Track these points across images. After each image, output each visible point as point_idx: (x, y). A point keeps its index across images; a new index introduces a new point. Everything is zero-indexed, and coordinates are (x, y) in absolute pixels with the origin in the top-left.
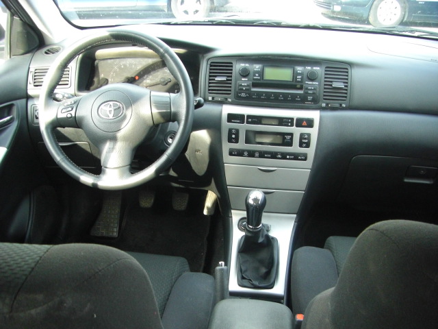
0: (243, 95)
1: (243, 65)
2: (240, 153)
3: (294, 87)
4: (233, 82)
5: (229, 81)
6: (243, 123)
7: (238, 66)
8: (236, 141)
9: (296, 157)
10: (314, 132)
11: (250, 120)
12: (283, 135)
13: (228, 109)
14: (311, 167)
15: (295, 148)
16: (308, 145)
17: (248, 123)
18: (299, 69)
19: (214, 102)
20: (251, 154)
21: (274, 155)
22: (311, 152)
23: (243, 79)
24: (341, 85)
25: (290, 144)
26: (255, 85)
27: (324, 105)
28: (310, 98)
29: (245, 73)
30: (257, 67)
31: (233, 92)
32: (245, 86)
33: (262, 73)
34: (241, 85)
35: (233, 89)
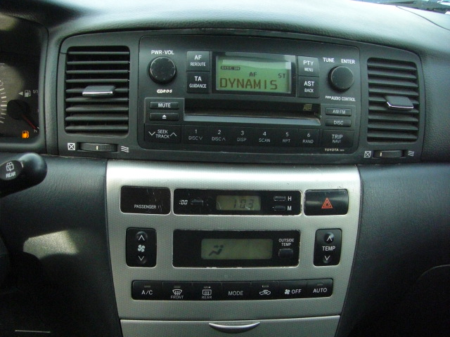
0: (162, 133)
1: (158, 52)
2: (161, 291)
3: (295, 110)
4: (133, 99)
5: (120, 97)
6: (166, 211)
7: (146, 57)
8: (150, 259)
9: (306, 290)
10: (348, 224)
11: (184, 202)
12: (273, 236)
13: (121, 175)
14: (340, 309)
15: (306, 268)
16: (335, 258)
17: (179, 209)
18: (308, 63)
19: (82, 155)
20: (192, 291)
21: (251, 291)
22: (341, 273)
23: (160, 91)
24: (406, 104)
25: (292, 259)
26: (192, 107)
27: (368, 154)
28: (337, 137)
29: (163, 75)
30: (197, 57)
31: (132, 127)
32: (166, 109)
33: (209, 74)
34: (155, 108)
35: (132, 118)
